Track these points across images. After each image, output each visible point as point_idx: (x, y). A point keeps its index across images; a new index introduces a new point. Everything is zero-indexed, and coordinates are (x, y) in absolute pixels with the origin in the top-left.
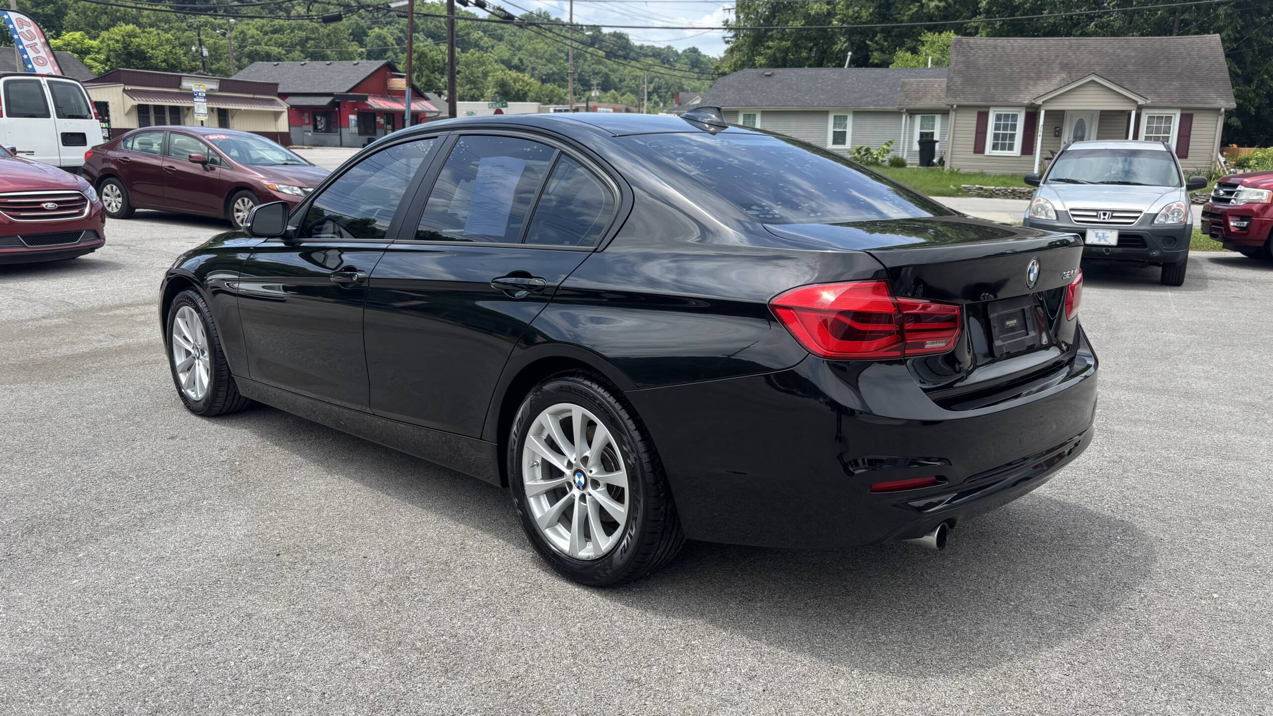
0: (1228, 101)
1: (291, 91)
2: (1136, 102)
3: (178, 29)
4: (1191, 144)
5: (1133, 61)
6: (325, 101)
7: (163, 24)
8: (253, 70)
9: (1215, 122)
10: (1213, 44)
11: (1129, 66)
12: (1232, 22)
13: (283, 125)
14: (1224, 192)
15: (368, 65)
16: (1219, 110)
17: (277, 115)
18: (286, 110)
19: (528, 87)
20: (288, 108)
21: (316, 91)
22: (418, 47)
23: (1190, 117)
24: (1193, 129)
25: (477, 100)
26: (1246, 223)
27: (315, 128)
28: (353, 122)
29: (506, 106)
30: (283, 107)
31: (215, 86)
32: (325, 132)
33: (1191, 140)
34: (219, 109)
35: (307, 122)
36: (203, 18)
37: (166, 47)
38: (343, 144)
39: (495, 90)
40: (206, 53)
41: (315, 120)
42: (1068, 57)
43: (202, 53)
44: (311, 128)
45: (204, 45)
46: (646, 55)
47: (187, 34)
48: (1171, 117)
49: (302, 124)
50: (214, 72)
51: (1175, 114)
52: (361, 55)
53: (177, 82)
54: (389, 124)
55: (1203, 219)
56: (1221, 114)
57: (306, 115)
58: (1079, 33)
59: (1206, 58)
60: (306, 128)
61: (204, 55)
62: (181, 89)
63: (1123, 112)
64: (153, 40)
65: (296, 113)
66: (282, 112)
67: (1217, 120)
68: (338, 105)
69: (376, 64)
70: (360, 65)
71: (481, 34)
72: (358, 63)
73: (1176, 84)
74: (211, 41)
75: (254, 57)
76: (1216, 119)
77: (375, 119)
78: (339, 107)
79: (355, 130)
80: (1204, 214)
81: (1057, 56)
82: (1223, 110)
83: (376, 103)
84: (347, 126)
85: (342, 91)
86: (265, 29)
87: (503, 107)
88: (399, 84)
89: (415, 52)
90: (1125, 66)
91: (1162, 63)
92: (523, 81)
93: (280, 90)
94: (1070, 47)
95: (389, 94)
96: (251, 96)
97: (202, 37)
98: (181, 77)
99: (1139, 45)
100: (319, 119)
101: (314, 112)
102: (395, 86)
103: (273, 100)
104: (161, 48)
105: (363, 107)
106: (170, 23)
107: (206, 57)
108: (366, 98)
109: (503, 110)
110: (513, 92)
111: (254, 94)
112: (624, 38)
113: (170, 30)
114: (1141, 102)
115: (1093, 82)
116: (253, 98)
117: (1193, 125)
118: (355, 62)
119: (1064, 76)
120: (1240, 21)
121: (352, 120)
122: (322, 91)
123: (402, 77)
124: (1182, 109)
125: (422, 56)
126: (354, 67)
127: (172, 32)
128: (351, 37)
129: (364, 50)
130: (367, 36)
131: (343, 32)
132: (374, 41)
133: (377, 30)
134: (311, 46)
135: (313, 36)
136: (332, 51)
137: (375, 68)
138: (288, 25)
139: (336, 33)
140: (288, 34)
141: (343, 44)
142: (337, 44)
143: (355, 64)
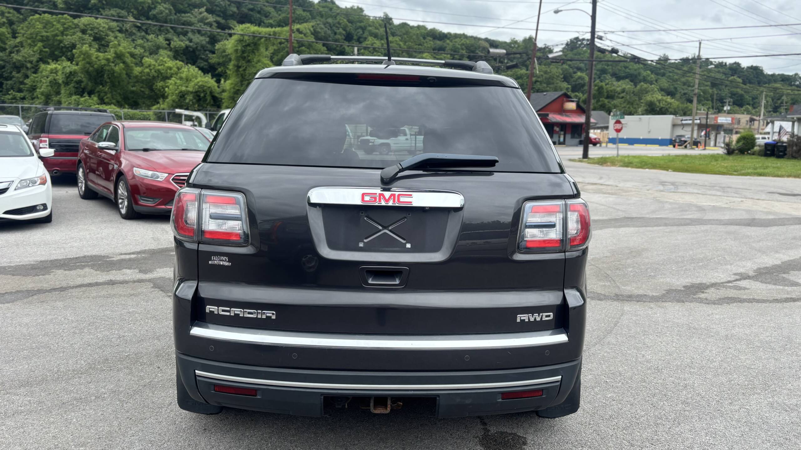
15: (553, 95)
19: (669, 105)
25: (633, 115)
29: (624, 118)
39: (645, 108)
46: (775, 81)
54: (562, 131)
69: (557, 94)
70: (548, 95)
71: (649, 72)
83: (554, 118)
87: (621, 118)
88: (572, 106)
92: (666, 102)
95: (564, 112)
102: (568, 107)
108: (548, 115)
109: (622, 120)
110: (658, 109)
112: (759, 69)
118: (545, 93)
123: (573, 101)
128: (563, 80)
129: (570, 86)
130: (572, 78)
131: (558, 76)
132: (577, 80)
133: (579, 74)
134: (538, 86)
135: (539, 80)
136: (550, 88)
137: (556, 96)
138: (526, 74)
139: (554, 77)
140: (525, 79)
141: (557, 83)
142: (553, 83)
143: (545, 95)
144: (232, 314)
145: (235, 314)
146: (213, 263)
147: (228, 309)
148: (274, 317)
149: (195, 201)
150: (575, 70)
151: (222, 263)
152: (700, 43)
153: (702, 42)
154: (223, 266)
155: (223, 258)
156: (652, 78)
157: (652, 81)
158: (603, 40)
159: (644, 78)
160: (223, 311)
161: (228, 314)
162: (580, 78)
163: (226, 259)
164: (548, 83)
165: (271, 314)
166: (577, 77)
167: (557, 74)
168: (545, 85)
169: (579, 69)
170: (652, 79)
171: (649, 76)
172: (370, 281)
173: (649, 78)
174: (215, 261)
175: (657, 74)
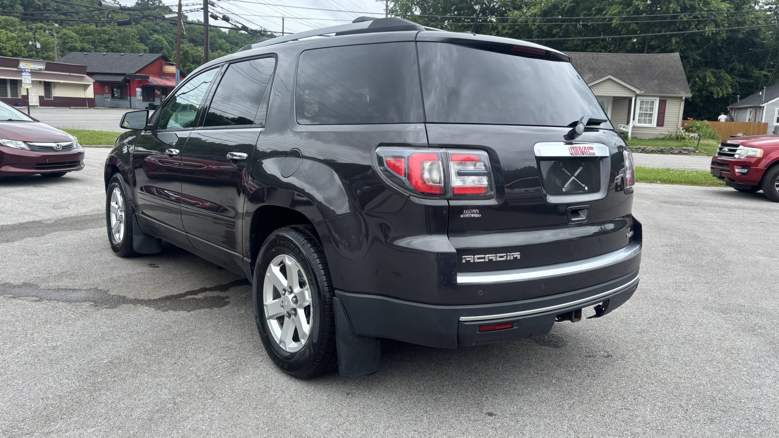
0: (687, 93)
1: (96, 71)
2: (635, 92)
3: (21, 30)
4: (665, 118)
5: (630, 68)
6: (120, 79)
7: (10, 28)
8: (70, 57)
9: (679, 105)
10: (676, 58)
11: (628, 71)
12: (679, 47)
13: (90, 93)
14: (728, 149)
15: (150, 56)
16: (682, 98)
17: (86, 87)
18: (92, 84)
20: (94, 82)
21: (114, 72)
22: (183, 47)
23: (665, 101)
24: (666, 109)
26: (746, 170)
27: (113, 96)
28: (139, 93)
30: (90, 81)
31: (43, 67)
32: (118, 99)
33: (666, 115)
34: (45, 82)
35: (107, 92)
36: (39, 25)
37: (12, 42)
38: (132, 107)
40: (38, 46)
41: (113, 91)
42: (593, 64)
43: (36, 46)
44: (110, 96)
45: (38, 41)
47: (26, 34)
48: (654, 102)
49: (103, 93)
50: (43, 58)
51: (656, 100)
52: (145, 51)
53: (16, 64)
54: (164, 95)
55: (712, 166)
56: (683, 101)
57: (106, 87)
58: (591, 50)
59: (672, 67)
60: (106, 96)
61: (37, 47)
62: (19, 68)
63: (626, 98)
64: (3, 37)
65: (99, 86)
66: (89, 85)
67: (681, 104)
68: (129, 81)
69: (155, 56)
70: (145, 56)
71: (223, 40)
72: (143, 55)
73: (656, 82)
74: (43, 39)
75: (72, 49)
76: (679, 103)
77: (154, 91)
78: (129, 84)
79: (141, 98)
80: (713, 163)
81: (586, 63)
82: (684, 98)
83: (155, 80)
84: (135, 94)
85: (132, 72)
86: (81, 32)
88: (172, 69)
89: (181, 50)
90: (625, 70)
91: (646, 70)
93: (88, 71)
94: (593, 58)
95: (164, 75)
96: (68, 74)
97: (37, 36)
98: (19, 60)
99: (632, 58)
100: (115, 90)
101: (112, 85)
102: (167, 71)
103: (83, 77)
104: (8, 42)
105: (146, 84)
106: (15, 27)
107: (39, 48)
108: (148, 77)
111: (70, 72)
113: (15, 31)
114: (638, 92)
115: (610, 79)
116: (69, 75)
117: (667, 107)
118: (141, 54)
119: (591, 75)
120: (683, 46)
121: (138, 91)
122: (118, 72)
123: (173, 65)
124: (660, 97)
125: (186, 53)
126: (140, 57)
127: (16, 33)
128: (139, 40)
129: (147, 48)
130: (149, 39)
131: (134, 37)
132: (154, 42)
133: (156, 36)
134: (112, 44)
135: (113, 38)
136: (126, 48)
137: (154, 59)
138: (96, 30)
139: (129, 37)
140: (96, 36)
141: (134, 44)
142: (129, 44)
143: (141, 56)
144: (487, 260)
145: (489, 260)
146: (465, 216)
147: (483, 256)
148: (519, 258)
149: (439, 160)
150: (151, 31)
151: (473, 216)
152: (283, 19)
153: (285, 19)
154: (474, 218)
155: (474, 211)
156: (227, 46)
157: (227, 50)
158: (215, 7)
159: (220, 46)
160: (479, 258)
161: (483, 260)
162: (157, 40)
163: (477, 212)
164: (124, 43)
165: (517, 255)
166: (153, 39)
167: (133, 34)
168: (120, 45)
169: (156, 31)
170: (227, 48)
171: (224, 44)
172: (573, 220)
173: (224, 46)
174: (467, 214)
175: (231, 43)
